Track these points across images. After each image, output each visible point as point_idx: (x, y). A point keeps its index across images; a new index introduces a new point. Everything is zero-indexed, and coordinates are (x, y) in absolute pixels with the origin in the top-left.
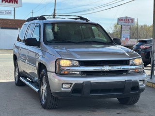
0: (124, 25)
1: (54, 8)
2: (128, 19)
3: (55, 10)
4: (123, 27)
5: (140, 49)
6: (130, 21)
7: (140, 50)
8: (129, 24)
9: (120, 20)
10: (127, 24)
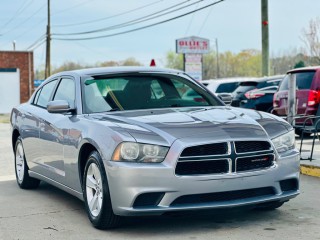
0: (190, 54)
1: (47, 24)
2: (196, 40)
3: (48, 28)
4: (188, 57)
5: (246, 98)
6: (201, 45)
7: (246, 101)
8: (200, 51)
9: (180, 43)
10: (195, 51)
